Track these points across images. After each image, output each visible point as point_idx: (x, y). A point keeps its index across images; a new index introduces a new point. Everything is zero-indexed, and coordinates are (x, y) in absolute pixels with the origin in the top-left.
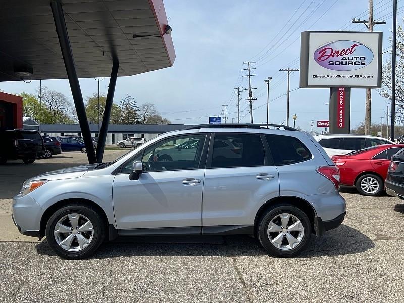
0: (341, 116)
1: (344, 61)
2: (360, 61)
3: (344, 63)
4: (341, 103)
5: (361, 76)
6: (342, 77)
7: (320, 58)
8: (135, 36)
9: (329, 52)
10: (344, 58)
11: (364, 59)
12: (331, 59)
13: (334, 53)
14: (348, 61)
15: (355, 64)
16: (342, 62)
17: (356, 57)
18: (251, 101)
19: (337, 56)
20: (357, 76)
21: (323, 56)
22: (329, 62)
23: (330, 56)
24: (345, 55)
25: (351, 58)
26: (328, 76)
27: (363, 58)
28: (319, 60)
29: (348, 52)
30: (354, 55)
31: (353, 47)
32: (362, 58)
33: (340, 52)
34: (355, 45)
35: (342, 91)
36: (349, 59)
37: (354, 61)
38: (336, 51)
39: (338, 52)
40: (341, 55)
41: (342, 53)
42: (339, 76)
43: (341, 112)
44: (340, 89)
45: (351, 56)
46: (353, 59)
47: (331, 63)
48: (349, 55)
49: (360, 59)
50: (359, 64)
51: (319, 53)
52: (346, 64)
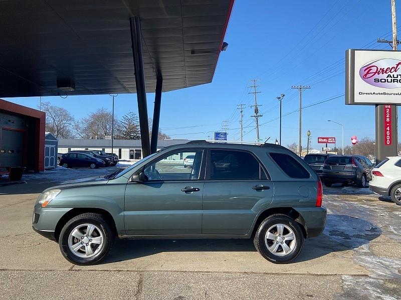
0: (388, 133)
1: (389, 79)
3: (389, 80)
4: (388, 120)
6: (388, 94)
7: (366, 75)
8: (193, 52)
9: (374, 70)
10: (389, 76)
12: (377, 76)
13: (379, 71)
14: (393, 79)
18: (257, 117)
19: (383, 73)
22: (375, 80)
23: (375, 73)
26: (374, 93)
28: (364, 77)
30: (399, 72)
31: (398, 65)
33: (385, 70)
34: (399, 63)
36: (394, 77)
37: (398, 79)
38: (381, 69)
39: (383, 70)
40: (386, 73)
42: (385, 94)
43: (388, 129)
44: (386, 106)
45: (395, 74)
46: (397, 77)
47: (377, 80)
48: (394, 73)
51: (365, 70)
52: (391, 82)
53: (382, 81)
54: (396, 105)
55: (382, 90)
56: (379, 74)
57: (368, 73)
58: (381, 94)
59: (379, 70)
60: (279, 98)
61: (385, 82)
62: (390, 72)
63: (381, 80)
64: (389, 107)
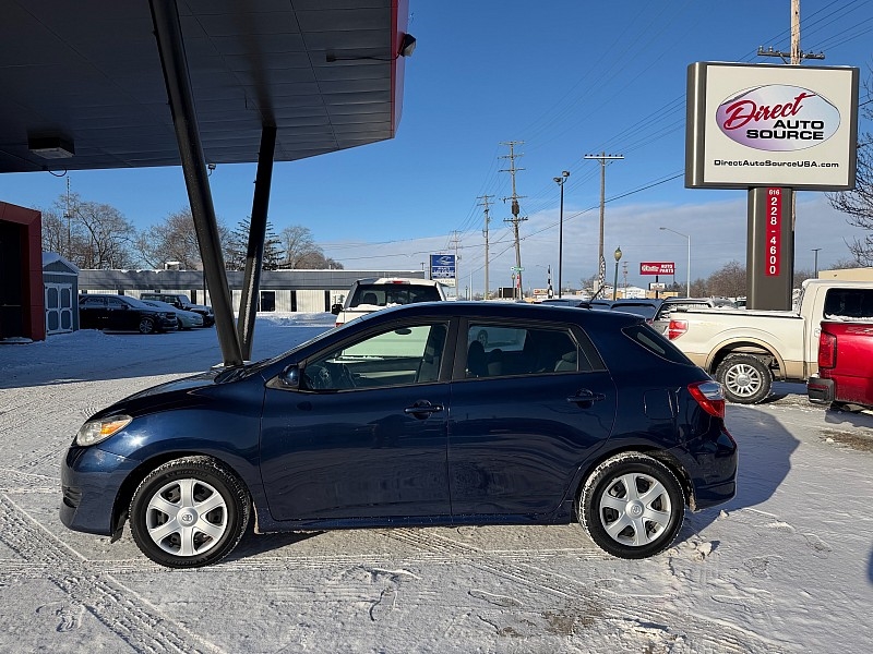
0: (773, 250)
1: (780, 131)
2: (812, 130)
3: (780, 134)
4: (774, 221)
6: (775, 164)
7: (729, 122)
8: (331, 59)
9: (747, 110)
11: (822, 127)
12: (753, 125)
13: (759, 113)
14: (787, 130)
15: (802, 137)
16: (776, 132)
17: (805, 123)
18: (516, 222)
19: (766, 118)
20: (807, 164)
21: (737, 117)
22: (749, 132)
23: (749, 118)
24: (780, 118)
25: (793, 124)
26: (746, 163)
27: (819, 125)
28: (726, 126)
29: (788, 110)
30: (800, 116)
31: (798, 99)
32: (815, 125)
33: (771, 110)
34: (803, 96)
35: (776, 196)
36: (789, 127)
37: (799, 130)
38: (762, 108)
39: (766, 110)
40: (774, 117)
41: (774, 111)
42: (768, 163)
43: (773, 241)
44: (771, 192)
45: (793, 119)
46: (797, 126)
47: (753, 134)
48: (790, 117)
49: (813, 127)
50: (810, 138)
51: (728, 111)
52: (784, 137)
53: (764, 134)
54: (793, 188)
55: (762, 156)
56: (757, 119)
57: (734, 117)
58: (762, 164)
59: (758, 110)
60: (559, 180)
61: (770, 137)
62: (783, 114)
63: (762, 132)
64: (778, 192)
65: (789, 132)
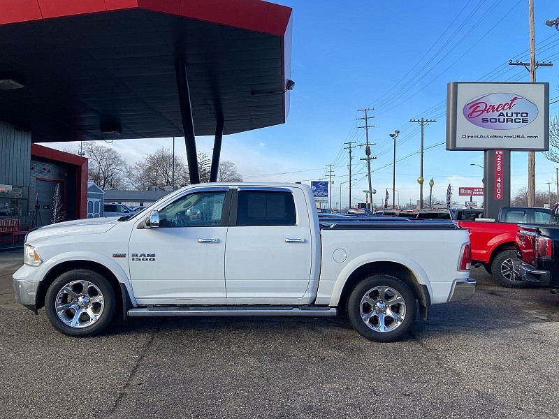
0: (499, 185)
1: (502, 118)
2: (521, 118)
3: (502, 120)
4: (499, 169)
5: (523, 137)
6: (499, 137)
7: (471, 114)
8: (253, 93)
9: (482, 107)
10: (502, 114)
11: (527, 116)
12: (485, 115)
13: (489, 109)
14: (506, 117)
15: (515, 122)
16: (499, 119)
17: (517, 113)
18: (368, 160)
19: (493, 112)
20: (519, 137)
21: (475, 111)
22: (483, 119)
24: (502, 111)
25: (510, 115)
26: (481, 136)
27: (525, 115)
28: (469, 116)
29: (506, 107)
30: (514, 110)
31: (513, 101)
32: (523, 115)
33: (496, 107)
34: (515, 99)
35: (500, 154)
37: (513, 118)
39: (493, 107)
40: (498, 111)
41: (498, 108)
42: (495, 136)
43: (499, 180)
44: (497, 152)
46: (512, 116)
47: (485, 120)
48: (508, 111)
49: (521, 116)
50: (520, 122)
51: (470, 108)
52: (504, 122)
54: (510, 150)
55: (491, 132)
56: (488, 112)
57: (474, 111)
59: (488, 107)
60: (392, 136)
61: (496, 122)
62: (503, 109)
63: (491, 119)
65: (507, 119)
